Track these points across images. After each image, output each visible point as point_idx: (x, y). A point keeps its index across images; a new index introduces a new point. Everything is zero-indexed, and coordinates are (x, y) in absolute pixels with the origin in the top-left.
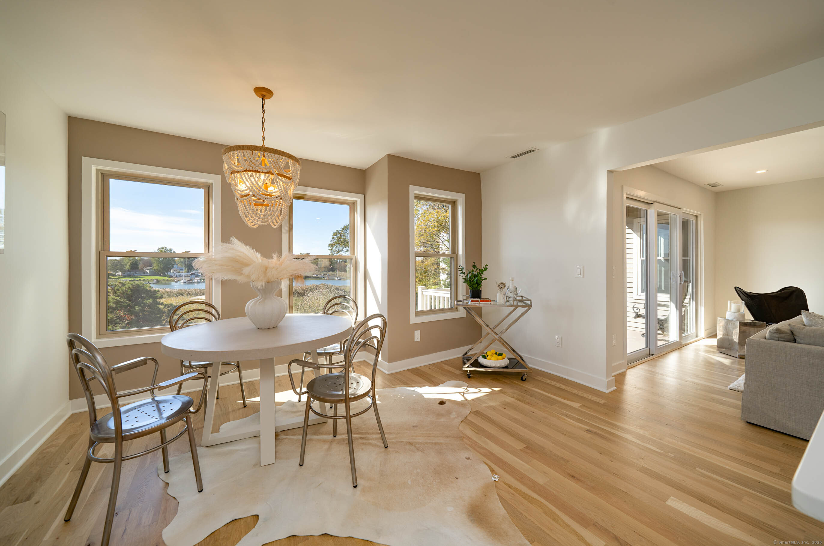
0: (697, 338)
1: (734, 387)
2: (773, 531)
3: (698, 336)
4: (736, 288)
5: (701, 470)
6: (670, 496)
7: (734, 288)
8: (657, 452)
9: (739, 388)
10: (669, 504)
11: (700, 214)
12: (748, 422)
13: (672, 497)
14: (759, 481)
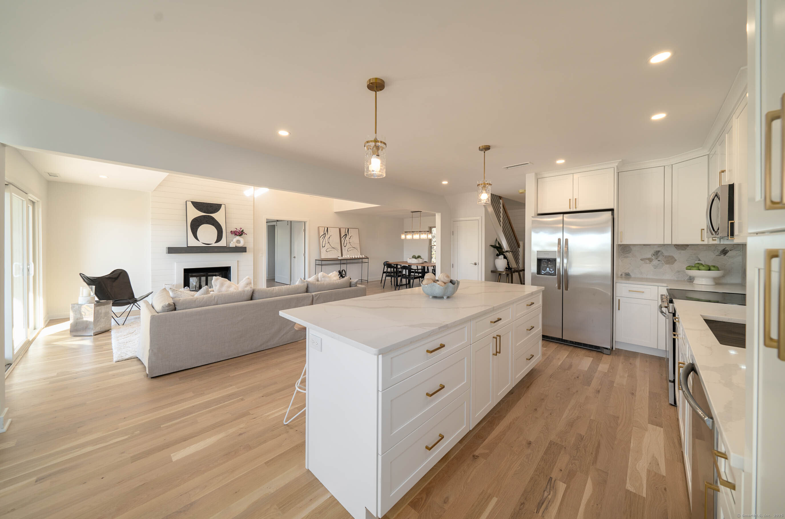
0: (37, 331)
1: (118, 359)
2: (221, 424)
3: (37, 328)
4: (80, 274)
5: (164, 425)
6: (170, 456)
7: (79, 274)
8: (126, 439)
9: (122, 358)
10: (175, 460)
11: (38, 201)
12: (151, 378)
13: (171, 455)
14: (192, 406)
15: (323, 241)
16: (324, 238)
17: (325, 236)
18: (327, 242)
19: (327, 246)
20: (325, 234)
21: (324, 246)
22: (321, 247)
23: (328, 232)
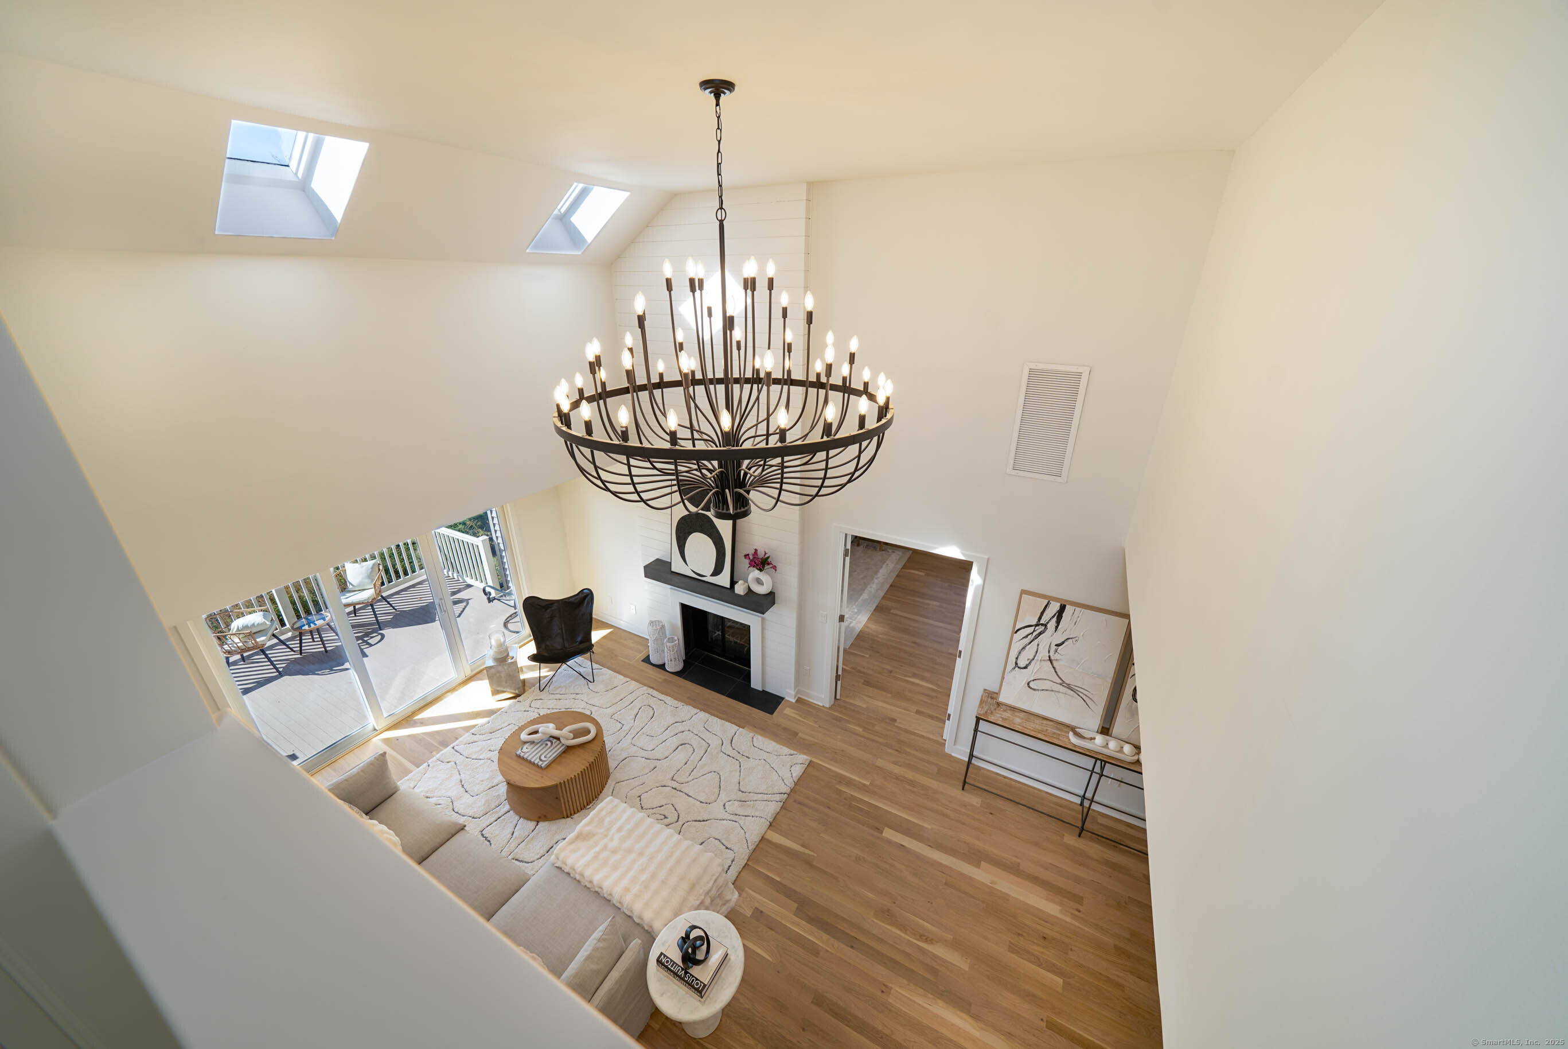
15: (1024, 648)
16: (1031, 637)
17: (1040, 634)
18: (1043, 654)
19: (1040, 669)
20: (1045, 625)
21: (1022, 664)
22: (1011, 664)
23: (1058, 622)
